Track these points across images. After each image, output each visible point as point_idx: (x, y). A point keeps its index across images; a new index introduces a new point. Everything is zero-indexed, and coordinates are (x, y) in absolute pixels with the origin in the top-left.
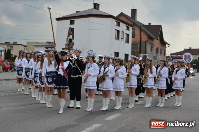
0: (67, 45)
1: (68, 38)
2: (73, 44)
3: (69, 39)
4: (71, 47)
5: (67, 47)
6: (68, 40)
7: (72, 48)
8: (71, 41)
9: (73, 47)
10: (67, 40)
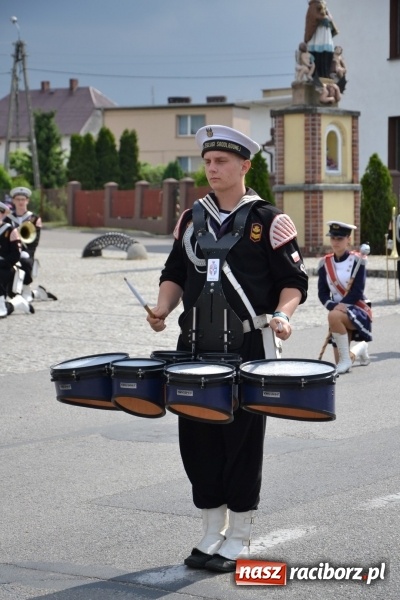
0: (302, 92)
1: (303, 49)
2: (342, 84)
3: (314, 53)
4: (325, 98)
5: (302, 100)
6: (307, 57)
7: (329, 103)
8: (324, 63)
9: (337, 100)
10: (300, 62)
